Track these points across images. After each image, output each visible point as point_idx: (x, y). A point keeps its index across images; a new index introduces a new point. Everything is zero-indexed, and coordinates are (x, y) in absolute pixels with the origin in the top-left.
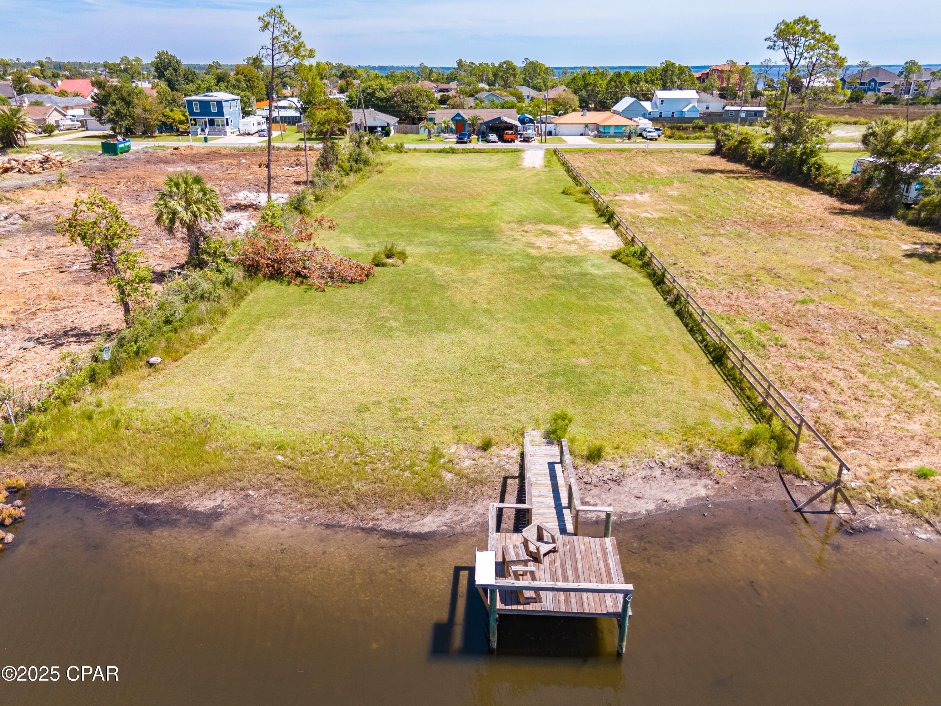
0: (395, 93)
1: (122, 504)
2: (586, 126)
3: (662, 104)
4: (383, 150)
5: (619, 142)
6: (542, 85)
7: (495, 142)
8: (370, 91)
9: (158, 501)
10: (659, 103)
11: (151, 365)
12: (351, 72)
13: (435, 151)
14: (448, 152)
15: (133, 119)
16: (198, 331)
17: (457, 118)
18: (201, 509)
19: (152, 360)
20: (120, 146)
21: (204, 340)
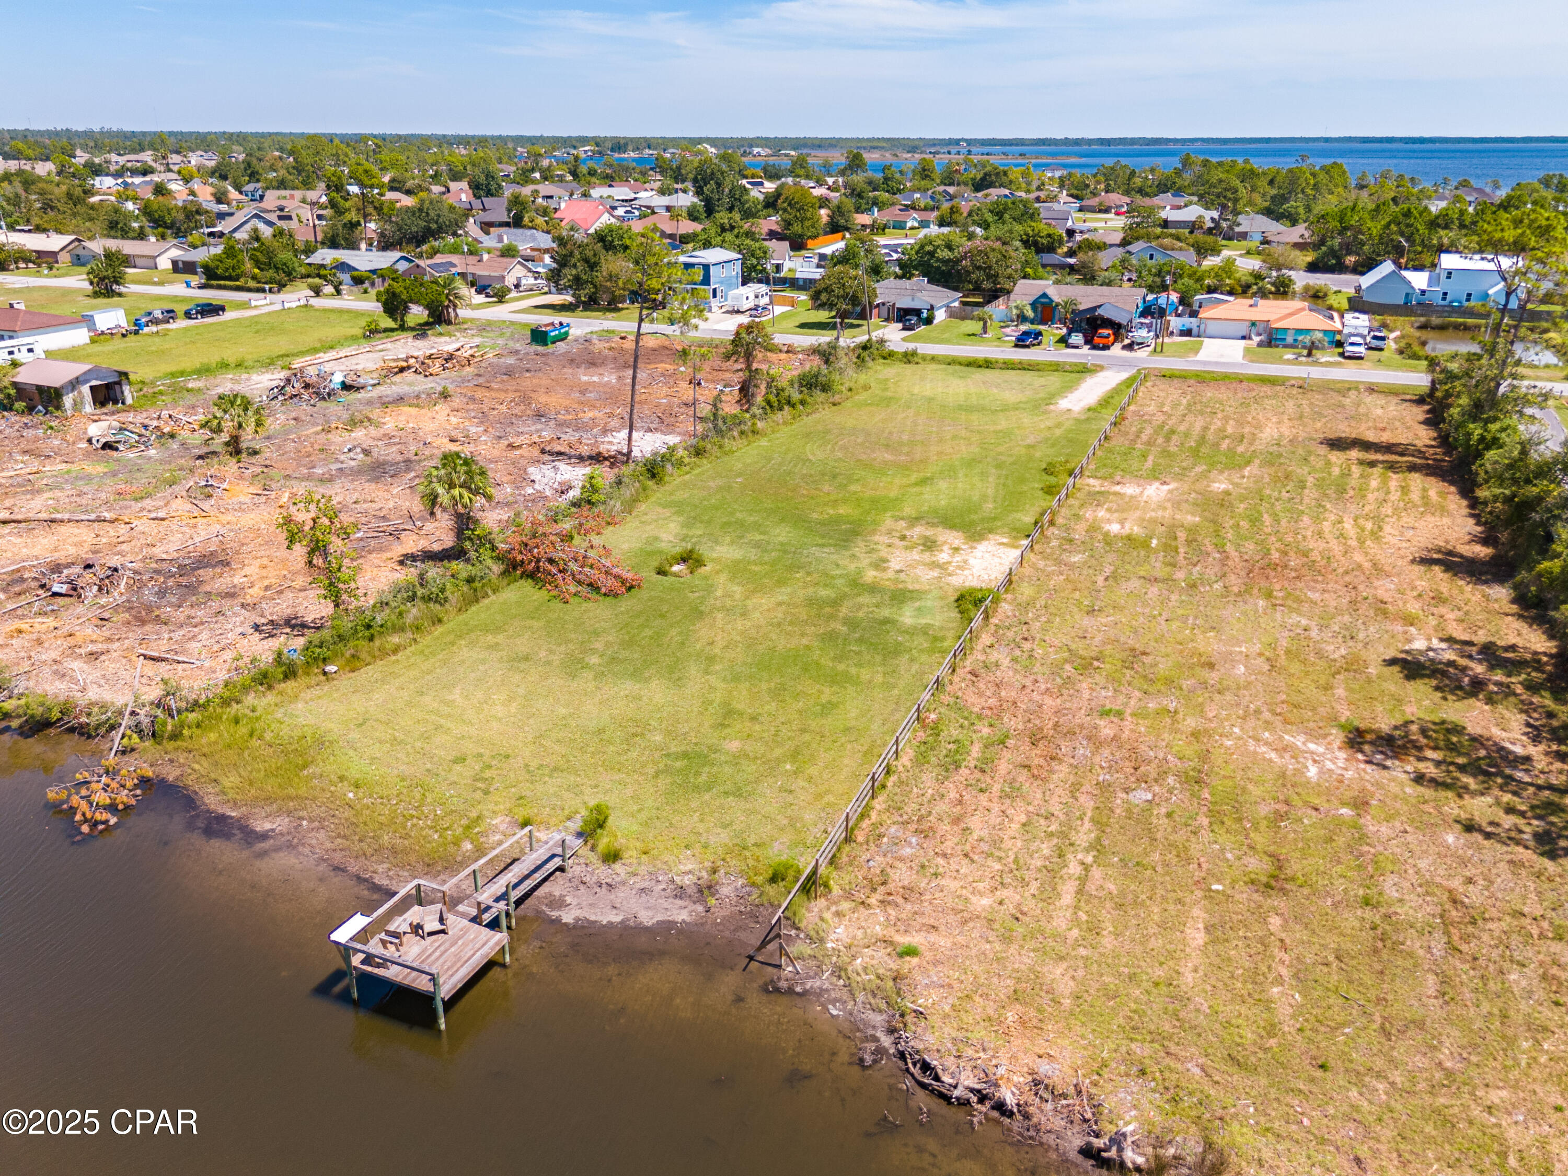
0: (966, 253)
1: (208, 811)
2: (1253, 324)
3: (1449, 277)
4: (885, 358)
5: (1288, 362)
6: (1301, 210)
7: (1077, 347)
8: (929, 248)
9: (233, 814)
10: (1443, 275)
11: (325, 673)
12: (997, 174)
13: (960, 364)
14: (980, 366)
15: (595, 286)
16: (395, 639)
17: (1043, 300)
18: (258, 829)
19: (328, 668)
20: (553, 334)
21: (395, 651)
